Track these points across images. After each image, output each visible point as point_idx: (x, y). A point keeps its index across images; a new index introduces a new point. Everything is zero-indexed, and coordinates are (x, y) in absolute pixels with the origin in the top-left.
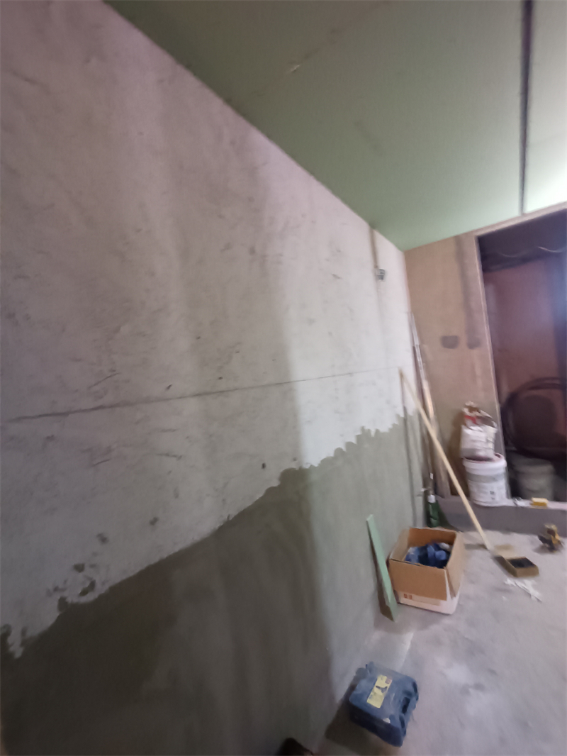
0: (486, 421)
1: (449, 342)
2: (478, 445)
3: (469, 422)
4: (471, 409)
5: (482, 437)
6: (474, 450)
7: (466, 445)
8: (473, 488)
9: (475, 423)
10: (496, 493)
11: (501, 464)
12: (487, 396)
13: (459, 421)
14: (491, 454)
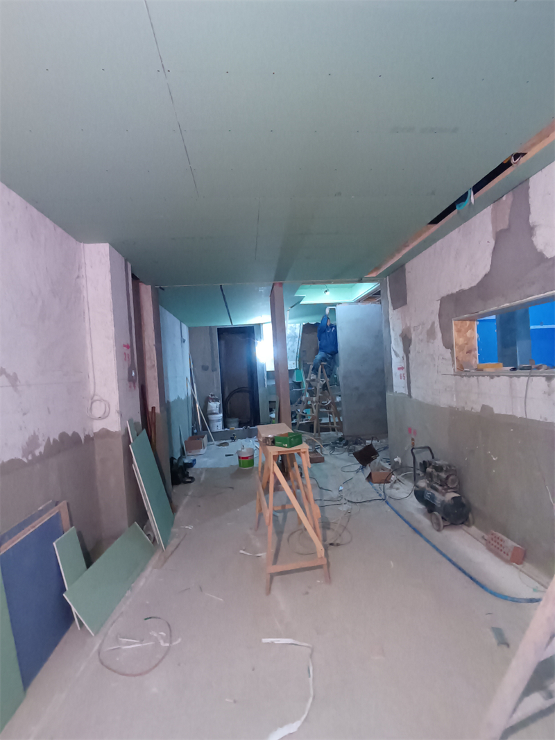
0: (217, 400)
1: (205, 368)
2: (214, 408)
3: (211, 401)
4: (212, 395)
5: (215, 406)
6: (212, 411)
7: (209, 409)
8: (211, 425)
9: (213, 401)
10: (218, 426)
11: (221, 415)
12: (217, 390)
13: (207, 400)
14: (218, 411)
